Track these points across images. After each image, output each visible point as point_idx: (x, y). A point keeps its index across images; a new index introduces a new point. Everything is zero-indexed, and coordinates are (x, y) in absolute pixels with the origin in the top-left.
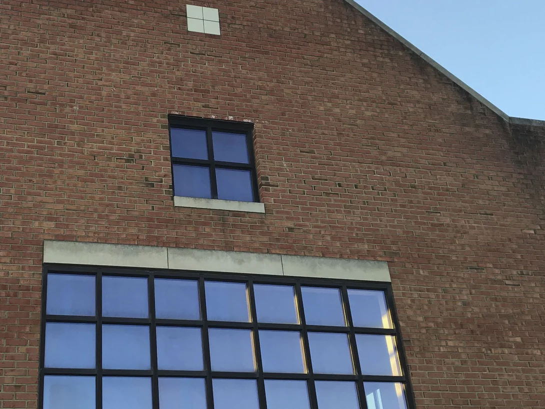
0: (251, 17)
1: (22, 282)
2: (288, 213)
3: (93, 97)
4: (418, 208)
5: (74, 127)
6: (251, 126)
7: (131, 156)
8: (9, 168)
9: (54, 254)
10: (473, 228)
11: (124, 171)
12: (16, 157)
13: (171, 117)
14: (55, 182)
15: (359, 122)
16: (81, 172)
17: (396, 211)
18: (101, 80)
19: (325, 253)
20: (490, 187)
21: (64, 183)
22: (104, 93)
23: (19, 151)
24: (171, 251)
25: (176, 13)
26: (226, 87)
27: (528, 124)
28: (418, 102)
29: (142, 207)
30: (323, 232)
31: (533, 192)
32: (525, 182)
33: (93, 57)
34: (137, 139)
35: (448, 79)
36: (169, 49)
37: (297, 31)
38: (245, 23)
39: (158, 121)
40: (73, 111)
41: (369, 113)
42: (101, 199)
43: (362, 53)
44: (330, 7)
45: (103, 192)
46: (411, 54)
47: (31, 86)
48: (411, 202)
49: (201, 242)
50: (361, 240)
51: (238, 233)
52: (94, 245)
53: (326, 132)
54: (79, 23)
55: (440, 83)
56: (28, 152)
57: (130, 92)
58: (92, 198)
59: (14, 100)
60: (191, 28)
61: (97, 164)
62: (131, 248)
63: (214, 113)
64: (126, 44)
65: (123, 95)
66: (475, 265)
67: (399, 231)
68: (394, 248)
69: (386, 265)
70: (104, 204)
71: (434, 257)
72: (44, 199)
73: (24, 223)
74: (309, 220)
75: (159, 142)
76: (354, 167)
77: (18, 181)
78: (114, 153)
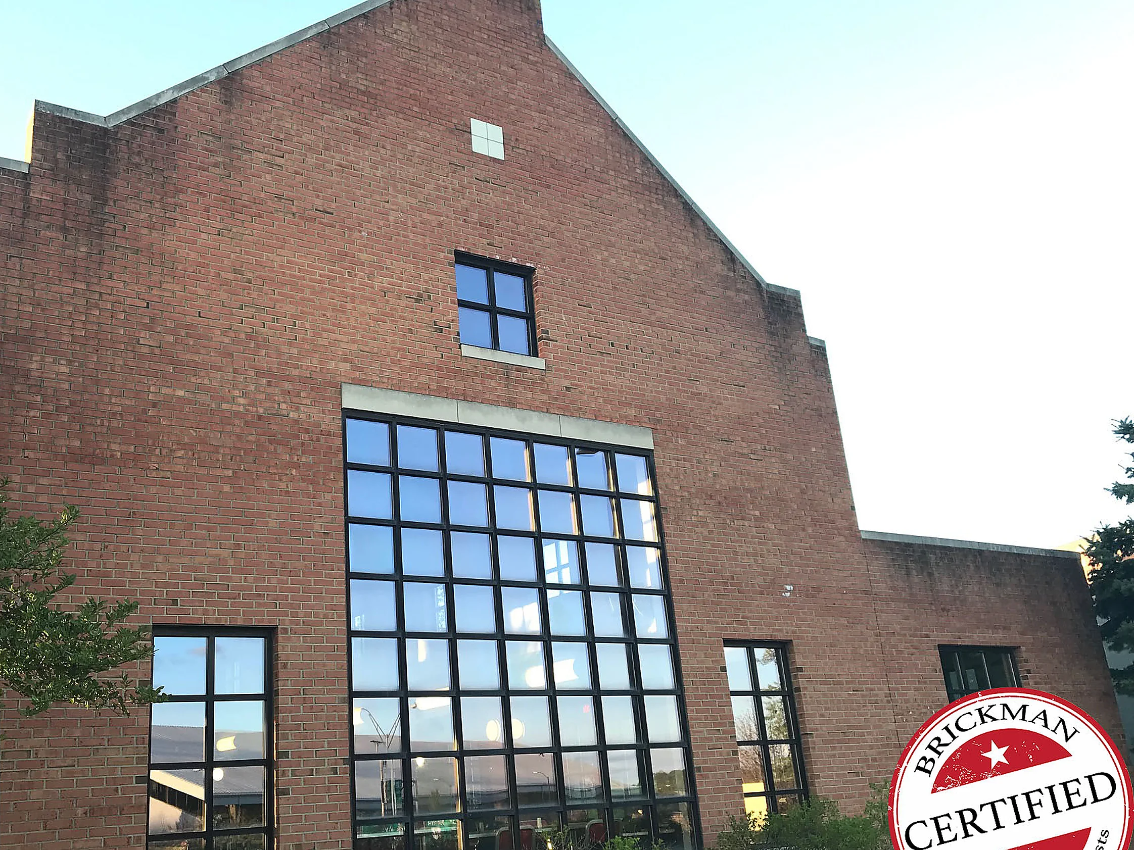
0: (534, 142)
1: (323, 427)
2: (566, 371)
3: (381, 223)
4: (681, 374)
5: (364, 256)
6: (532, 270)
7: (420, 295)
8: (303, 299)
9: (353, 399)
10: (726, 399)
11: (414, 312)
12: (308, 287)
13: (457, 253)
14: (348, 319)
15: (632, 276)
16: (373, 310)
17: (661, 376)
18: (388, 202)
19: (597, 417)
20: (744, 358)
21: (356, 320)
22: (391, 218)
23: (311, 280)
24: (461, 404)
25: (461, 128)
26: (510, 223)
27: (783, 292)
28: (687, 259)
29: (431, 355)
30: (596, 394)
31: (781, 365)
32: (774, 354)
33: (379, 173)
34: (425, 276)
35: (716, 235)
36: (454, 172)
37: (577, 163)
38: (528, 148)
39: (445, 257)
40: (362, 237)
41: (642, 268)
42: (393, 342)
43: (639, 196)
44: (610, 138)
45: (394, 335)
46: (683, 203)
47: (318, 202)
48: (675, 368)
49: (487, 396)
50: (629, 405)
51: (520, 389)
52: (389, 392)
53: (602, 284)
54: (364, 129)
55: (708, 239)
56: (320, 282)
57: (417, 220)
58: (384, 340)
59: (303, 219)
60: (476, 148)
61: (388, 301)
62: (425, 398)
63: (499, 253)
64: (411, 161)
65: (410, 223)
66: (725, 437)
67: (663, 398)
68: (658, 414)
69: (650, 431)
70: (396, 348)
71: (691, 426)
72: (340, 337)
73: (321, 363)
74: (584, 380)
75: (447, 282)
76: (625, 325)
77: (312, 314)
78: (403, 291)
